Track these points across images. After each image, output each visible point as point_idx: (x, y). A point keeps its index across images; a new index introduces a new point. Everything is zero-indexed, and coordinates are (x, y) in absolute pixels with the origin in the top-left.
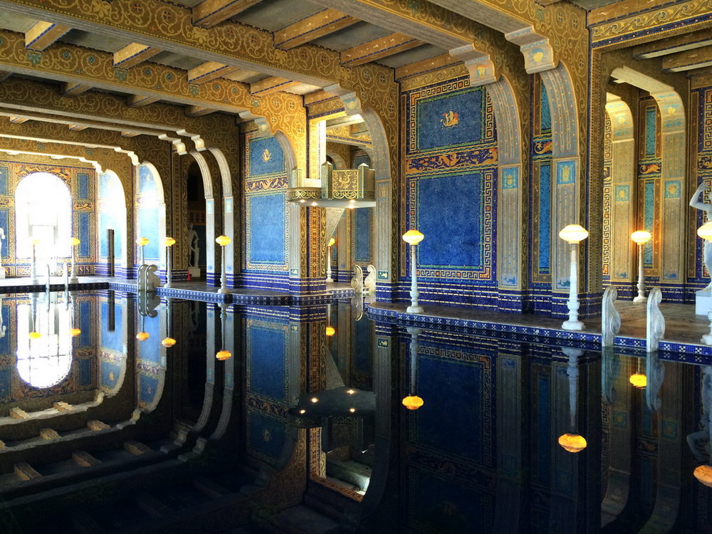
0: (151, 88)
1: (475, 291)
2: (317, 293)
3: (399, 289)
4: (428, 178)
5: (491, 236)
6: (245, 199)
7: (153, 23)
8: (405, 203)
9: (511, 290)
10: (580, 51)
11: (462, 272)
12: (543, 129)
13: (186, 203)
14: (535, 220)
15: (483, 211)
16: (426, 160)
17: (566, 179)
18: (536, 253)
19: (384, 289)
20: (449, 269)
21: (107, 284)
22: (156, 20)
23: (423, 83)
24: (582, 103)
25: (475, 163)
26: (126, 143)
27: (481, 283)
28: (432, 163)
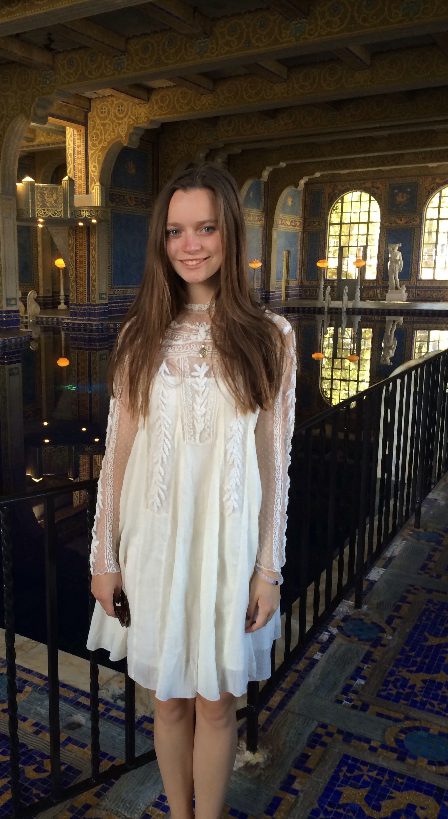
4: (118, 212)
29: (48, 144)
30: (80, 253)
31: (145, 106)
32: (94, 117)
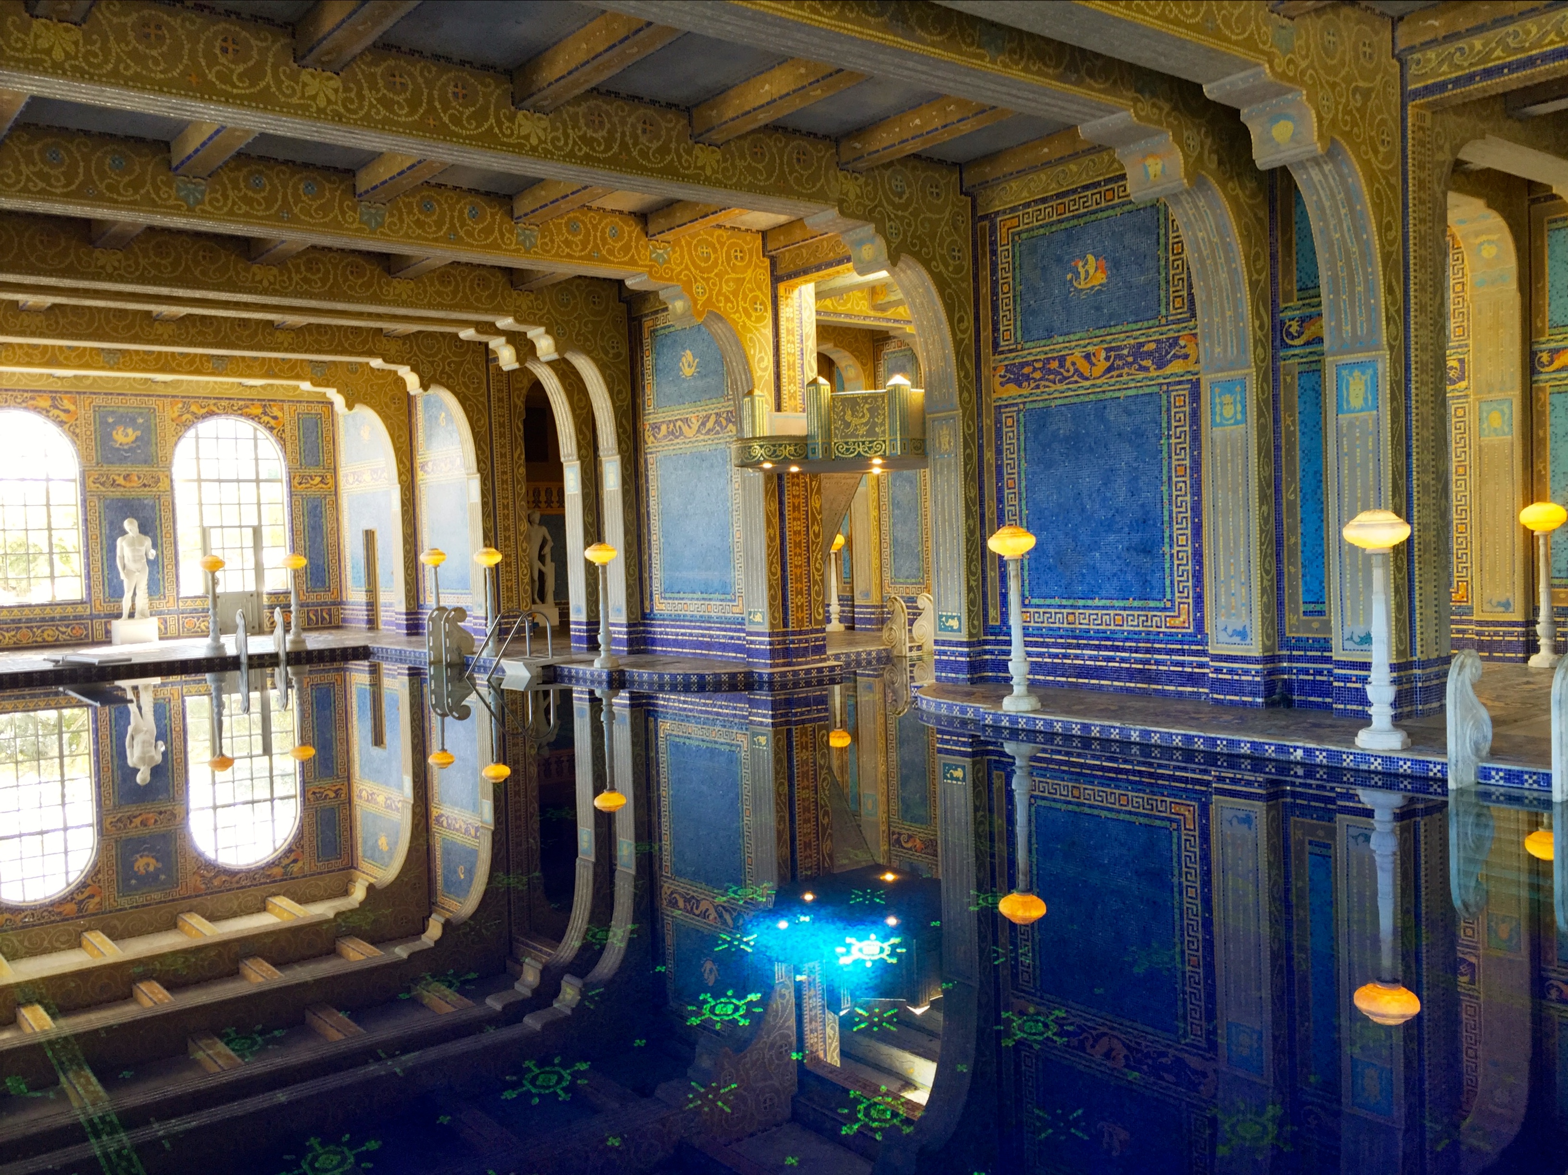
0: (436, 240)
1: (1156, 656)
2: (807, 663)
3: (986, 652)
4: (1041, 405)
5: (1189, 532)
6: (646, 461)
7: (431, 109)
8: (993, 461)
9: (1239, 654)
10: (1380, 111)
11: (1125, 613)
12: (1300, 290)
13: (522, 470)
14: (1288, 496)
15: (1170, 478)
16: (1038, 365)
17: (1356, 402)
18: (1292, 570)
19: (953, 653)
20: (1097, 608)
21: (366, 648)
22: (437, 104)
23: (1025, 194)
24: (1389, 227)
25: (1146, 369)
26: (393, 348)
27: (1170, 638)
28: (1050, 371)
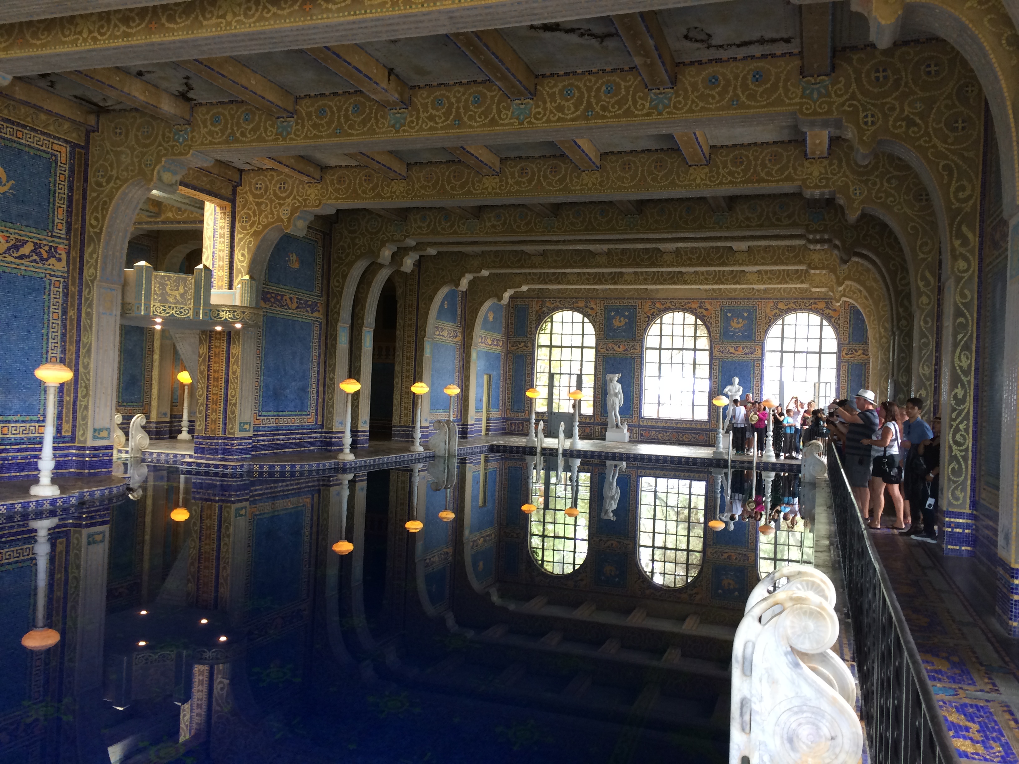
1: (304, 436)
16: (272, 295)
29: (179, 222)
30: (215, 367)
31: (316, 186)
32: (246, 193)
